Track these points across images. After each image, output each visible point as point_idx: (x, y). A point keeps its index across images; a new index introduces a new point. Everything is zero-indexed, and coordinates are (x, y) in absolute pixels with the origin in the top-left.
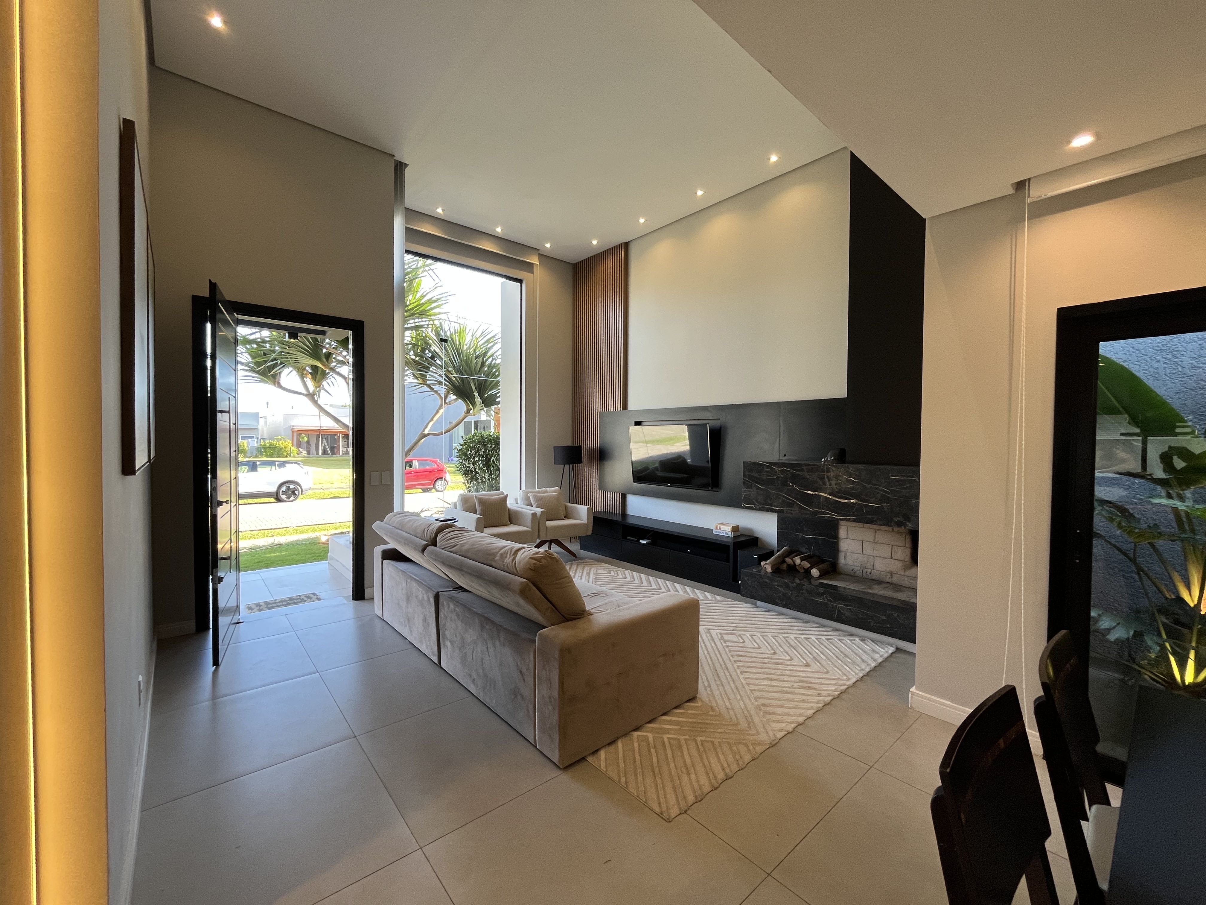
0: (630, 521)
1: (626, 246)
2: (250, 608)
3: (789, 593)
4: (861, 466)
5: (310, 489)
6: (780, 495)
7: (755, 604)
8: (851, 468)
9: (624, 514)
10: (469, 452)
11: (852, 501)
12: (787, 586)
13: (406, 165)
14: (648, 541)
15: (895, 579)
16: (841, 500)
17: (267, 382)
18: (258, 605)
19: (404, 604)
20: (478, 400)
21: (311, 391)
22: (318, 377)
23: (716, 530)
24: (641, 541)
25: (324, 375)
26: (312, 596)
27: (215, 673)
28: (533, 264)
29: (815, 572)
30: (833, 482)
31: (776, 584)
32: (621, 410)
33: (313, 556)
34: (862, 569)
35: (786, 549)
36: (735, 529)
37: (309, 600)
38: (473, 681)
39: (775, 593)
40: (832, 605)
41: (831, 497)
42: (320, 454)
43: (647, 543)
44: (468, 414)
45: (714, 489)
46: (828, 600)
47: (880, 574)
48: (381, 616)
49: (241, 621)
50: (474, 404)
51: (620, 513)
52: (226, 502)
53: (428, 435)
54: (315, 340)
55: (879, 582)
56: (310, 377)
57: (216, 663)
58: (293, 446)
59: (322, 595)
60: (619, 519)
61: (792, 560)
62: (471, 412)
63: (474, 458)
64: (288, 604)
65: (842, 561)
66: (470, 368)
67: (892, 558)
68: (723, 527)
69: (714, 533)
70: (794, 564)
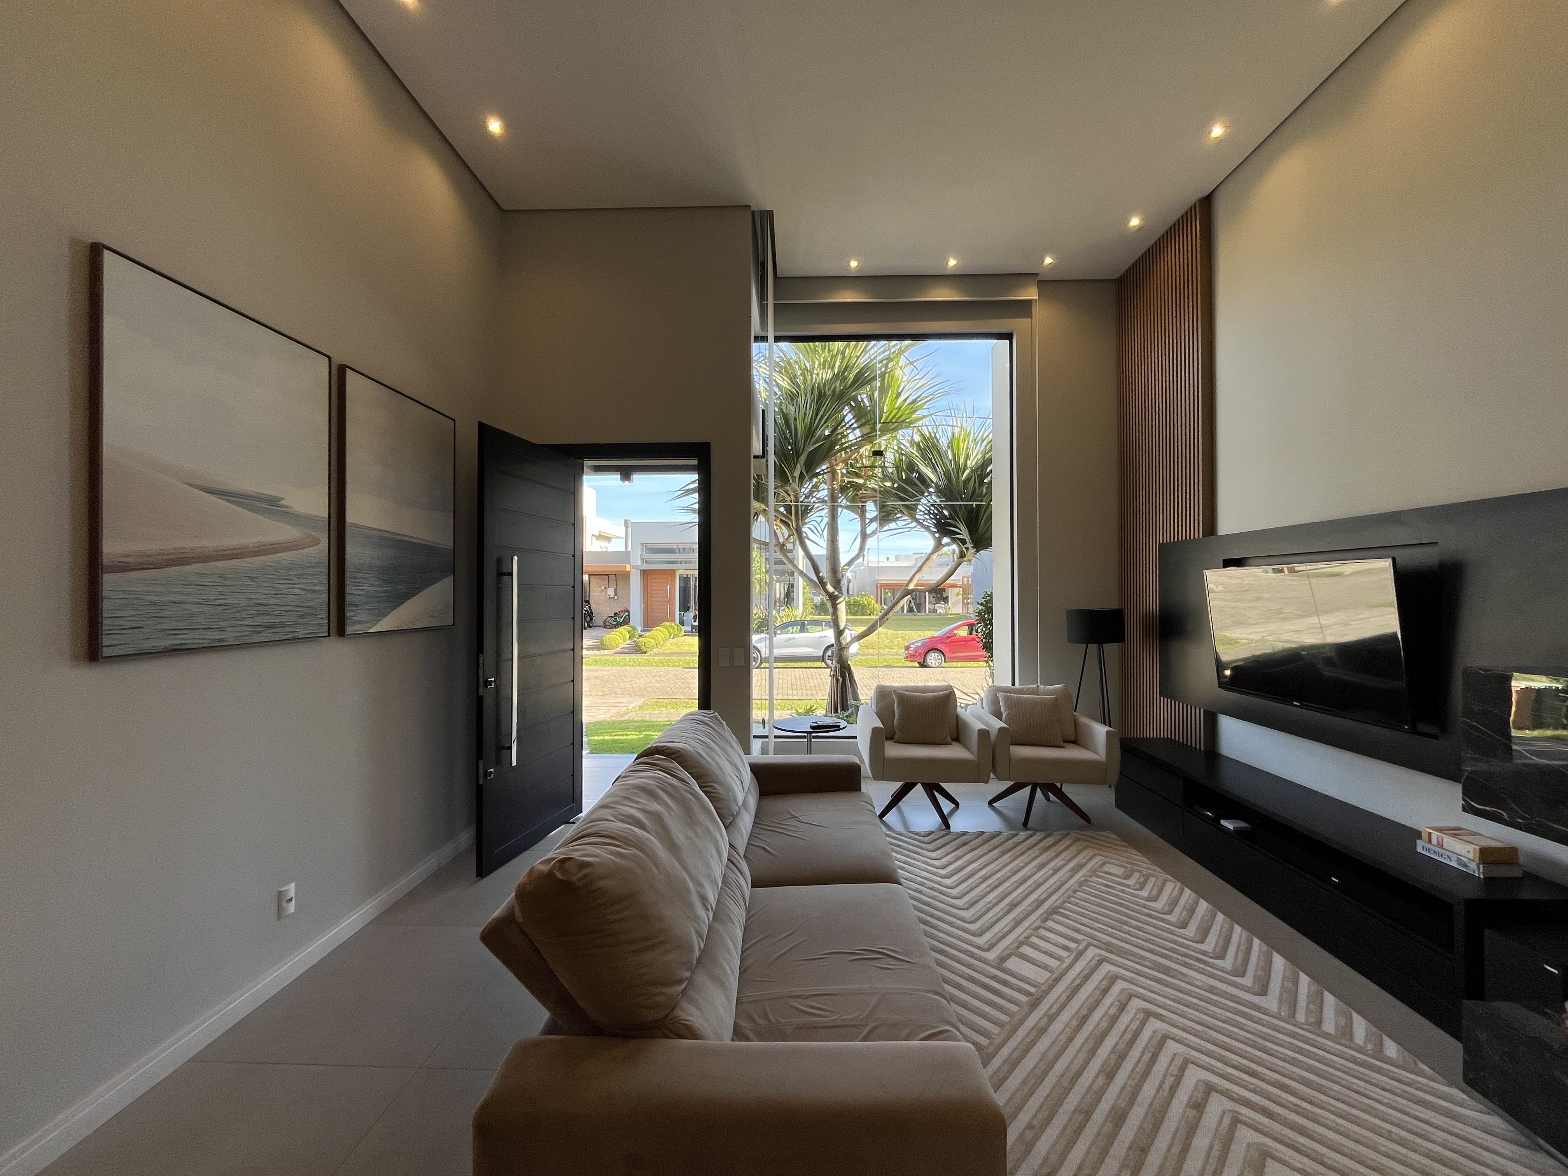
1: (1206, 203)
9: (1214, 752)
13: (774, 214)
14: (1242, 824)
23: (1428, 846)
24: (1223, 822)
28: (1028, 301)
32: (1202, 534)
36: (1487, 855)
42: (905, 612)
43: (1237, 831)
50: (966, 547)
51: (1202, 749)
57: (480, 873)
58: (877, 602)
68: (1449, 842)
69: (1419, 849)
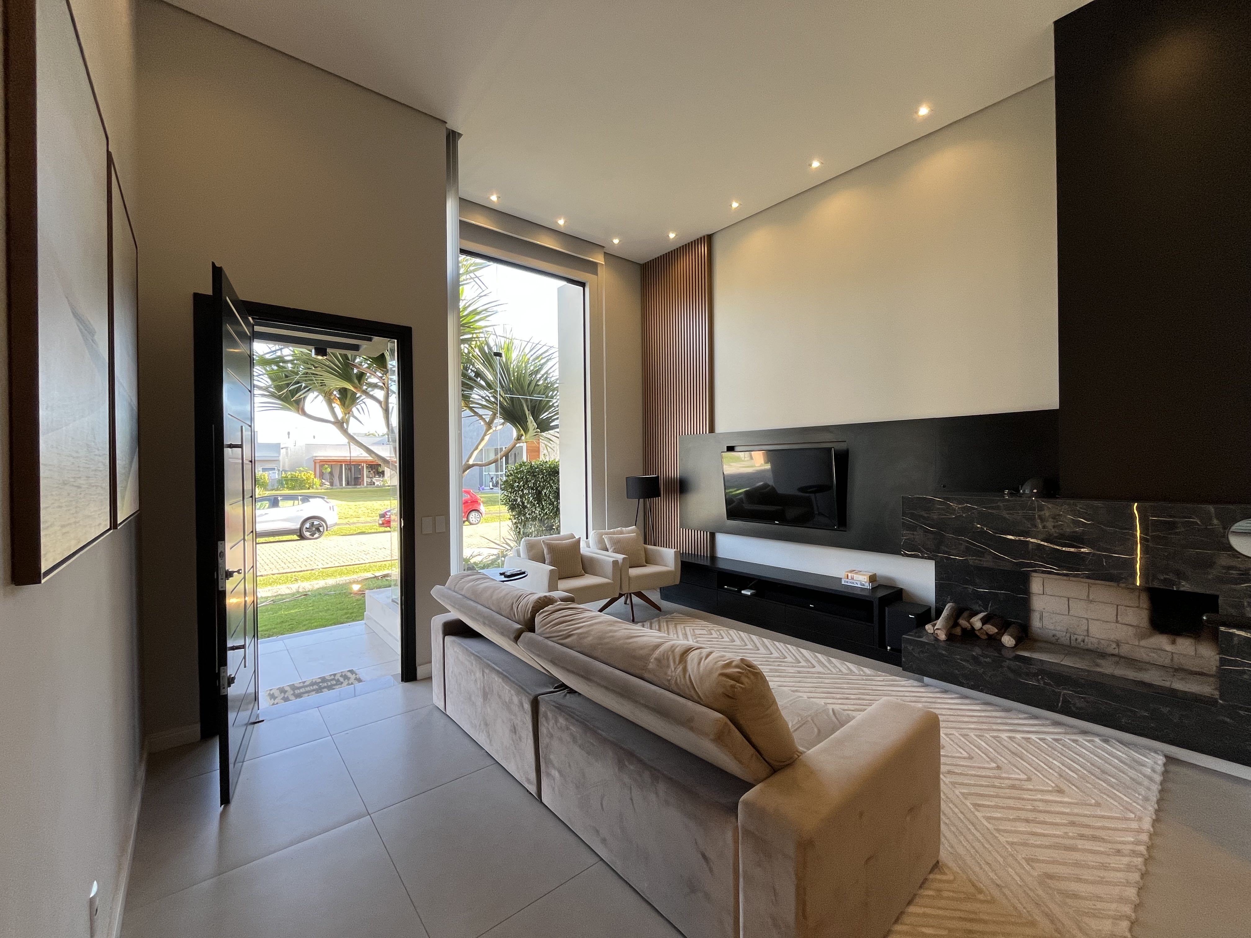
0: (721, 565)
1: (709, 239)
2: (272, 696)
3: (981, 671)
4: (1096, 502)
5: (336, 524)
6: (962, 540)
7: (922, 681)
8: (1080, 505)
9: (713, 557)
10: (517, 484)
11: (1082, 550)
12: (976, 660)
13: (460, 135)
14: (752, 591)
15: (1124, 650)
16: (1064, 549)
17: (289, 409)
18: (282, 691)
19: (479, 701)
20: (531, 423)
21: (340, 418)
22: (347, 403)
23: (847, 580)
24: (743, 592)
25: (354, 400)
26: (349, 674)
27: (223, 814)
28: (598, 263)
29: (1008, 640)
30: (1050, 524)
31: (958, 657)
32: (707, 432)
33: (346, 613)
34: (1068, 635)
35: (952, 608)
36: (873, 578)
37: (346, 683)
38: (604, 841)
39: (957, 669)
40: (1054, 691)
41: (1046, 544)
42: (344, 485)
43: (752, 595)
44: (519, 441)
45: (841, 529)
46: (1045, 683)
47: (1099, 643)
48: (442, 708)
49: (260, 719)
50: (526, 430)
51: (709, 555)
52: (238, 572)
53: (473, 465)
54: (345, 357)
55: (1103, 655)
56: (339, 403)
57: (225, 799)
58: (315, 477)
59: (362, 674)
60: (707, 563)
61: (968, 621)
62: (523, 438)
63: (522, 491)
64: (319, 690)
65: (1036, 623)
66: (522, 387)
67: (1117, 622)
68: (857, 577)
69: (843, 583)
70: (973, 628)
